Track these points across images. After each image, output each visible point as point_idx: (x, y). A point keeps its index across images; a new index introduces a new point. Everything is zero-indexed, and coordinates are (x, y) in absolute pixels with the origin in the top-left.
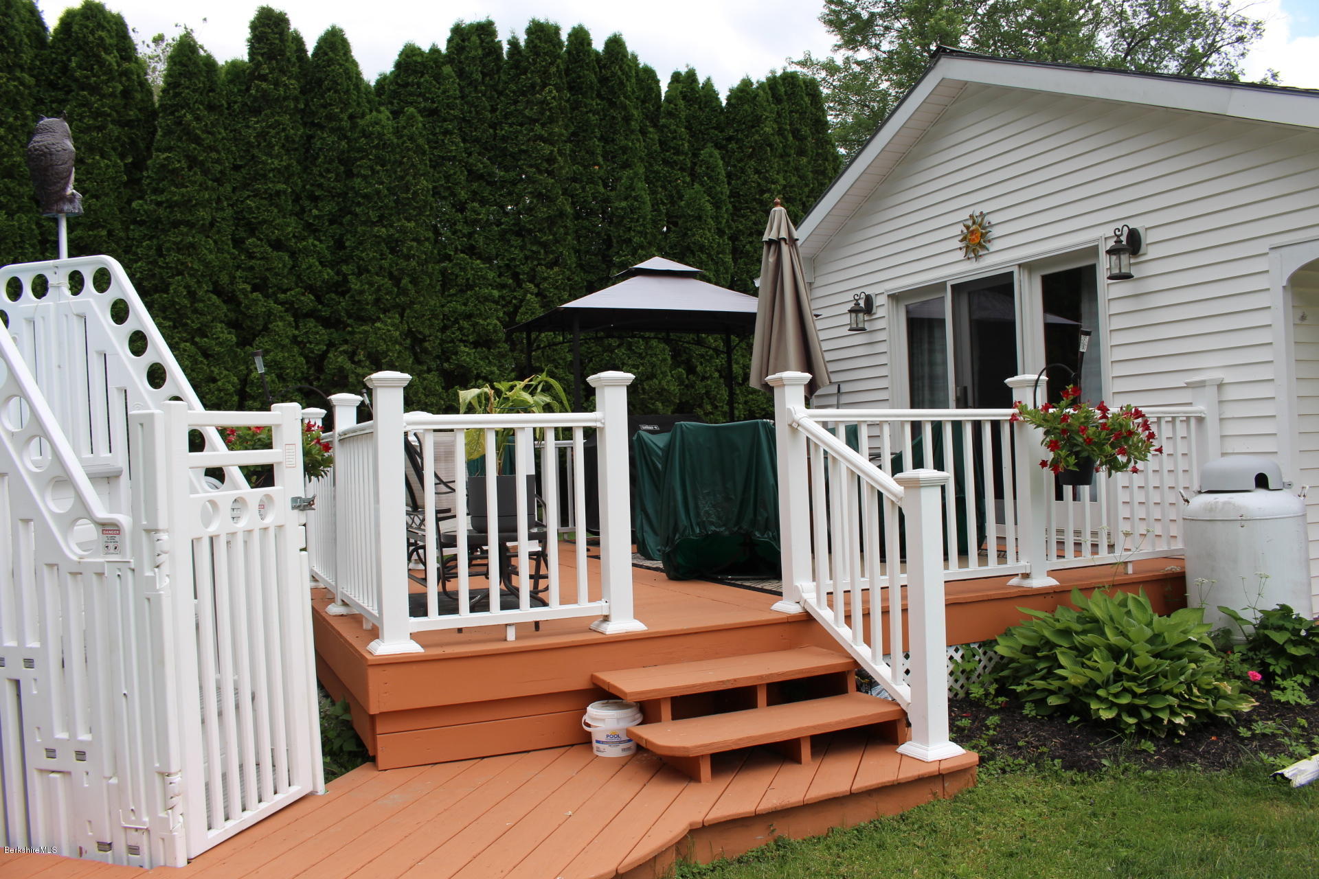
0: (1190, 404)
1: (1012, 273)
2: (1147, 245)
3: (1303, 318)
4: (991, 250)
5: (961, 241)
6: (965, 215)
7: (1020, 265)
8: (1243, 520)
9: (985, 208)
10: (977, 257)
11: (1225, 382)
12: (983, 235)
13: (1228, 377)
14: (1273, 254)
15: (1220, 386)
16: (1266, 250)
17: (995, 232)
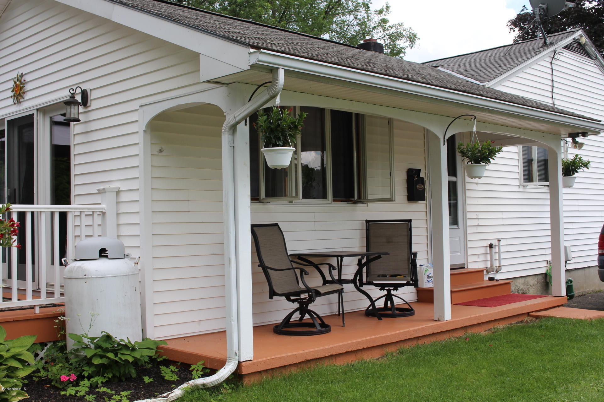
0: (99, 204)
1: (33, 114)
2: (91, 100)
3: (161, 151)
4: (26, 99)
5: (12, 92)
6: (14, 75)
7: (38, 110)
8: (86, 278)
9: (24, 71)
10: (19, 102)
11: (120, 190)
12: (21, 88)
13: (122, 186)
14: (141, 110)
15: (118, 192)
16: (138, 108)
17: (28, 87)
